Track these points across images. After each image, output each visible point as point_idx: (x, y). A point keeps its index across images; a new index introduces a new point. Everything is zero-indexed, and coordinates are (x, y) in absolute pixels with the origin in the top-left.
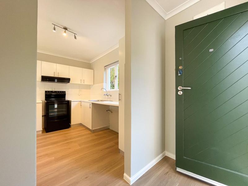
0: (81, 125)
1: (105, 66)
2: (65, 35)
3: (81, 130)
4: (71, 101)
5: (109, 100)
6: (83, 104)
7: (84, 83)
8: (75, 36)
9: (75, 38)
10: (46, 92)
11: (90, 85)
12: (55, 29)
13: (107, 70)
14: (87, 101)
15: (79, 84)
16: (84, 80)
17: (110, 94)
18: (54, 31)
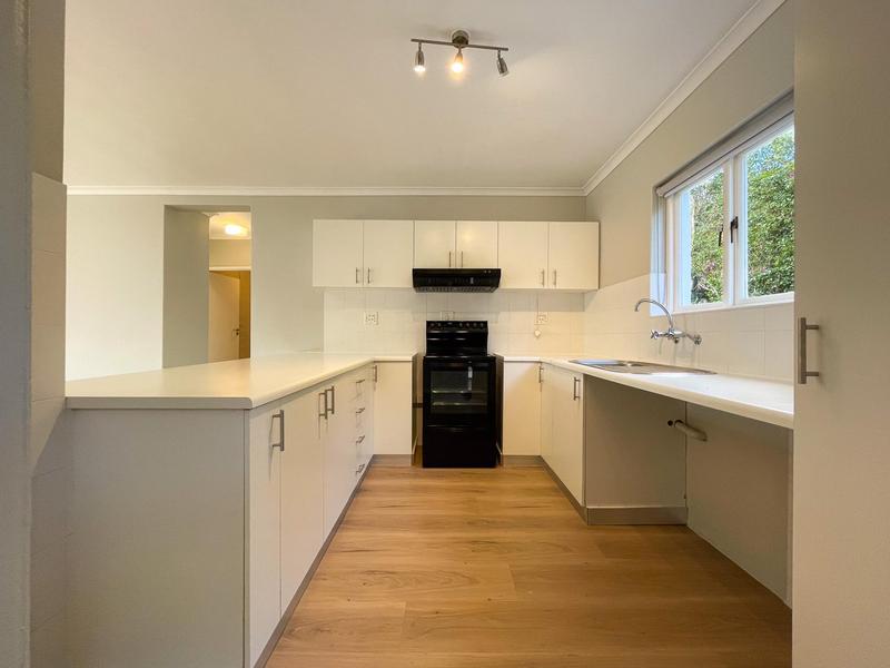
0: (539, 462)
1: (661, 185)
2: (457, 67)
3: (539, 492)
4: (502, 361)
5: (687, 365)
6: (547, 373)
7: (555, 283)
8: (501, 60)
9: (503, 68)
10: (429, 323)
11: (583, 293)
12: (420, 59)
13: (670, 202)
14: (564, 362)
15: (537, 292)
16: (555, 273)
17: (690, 331)
18: (420, 70)
